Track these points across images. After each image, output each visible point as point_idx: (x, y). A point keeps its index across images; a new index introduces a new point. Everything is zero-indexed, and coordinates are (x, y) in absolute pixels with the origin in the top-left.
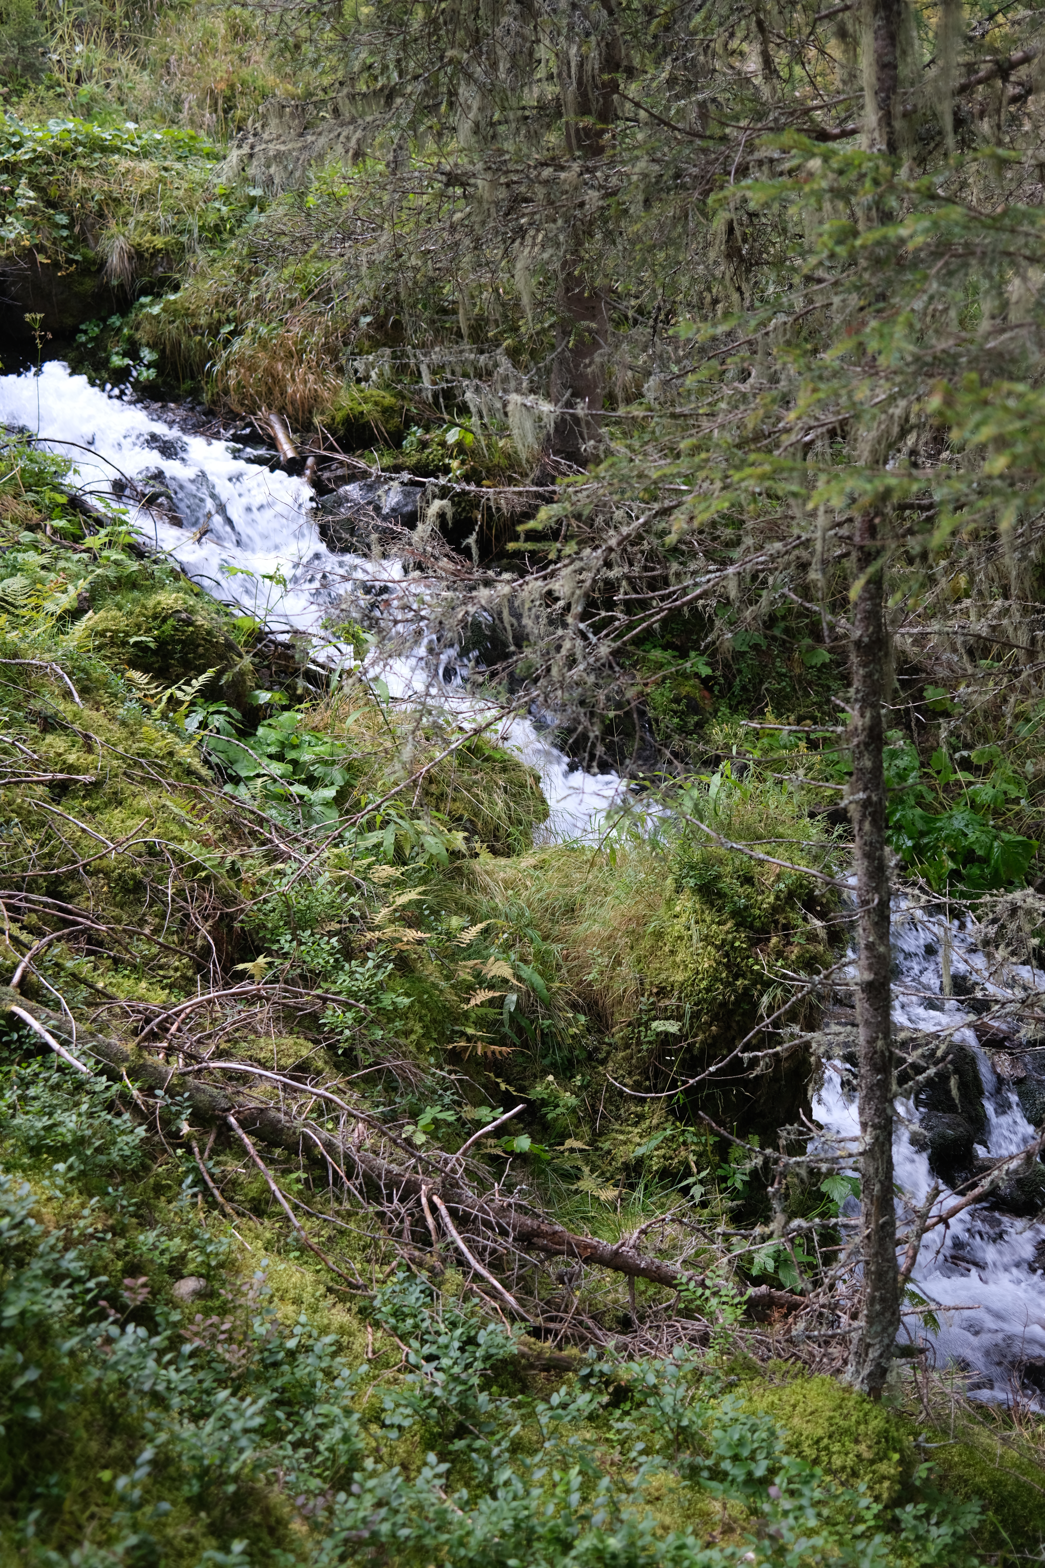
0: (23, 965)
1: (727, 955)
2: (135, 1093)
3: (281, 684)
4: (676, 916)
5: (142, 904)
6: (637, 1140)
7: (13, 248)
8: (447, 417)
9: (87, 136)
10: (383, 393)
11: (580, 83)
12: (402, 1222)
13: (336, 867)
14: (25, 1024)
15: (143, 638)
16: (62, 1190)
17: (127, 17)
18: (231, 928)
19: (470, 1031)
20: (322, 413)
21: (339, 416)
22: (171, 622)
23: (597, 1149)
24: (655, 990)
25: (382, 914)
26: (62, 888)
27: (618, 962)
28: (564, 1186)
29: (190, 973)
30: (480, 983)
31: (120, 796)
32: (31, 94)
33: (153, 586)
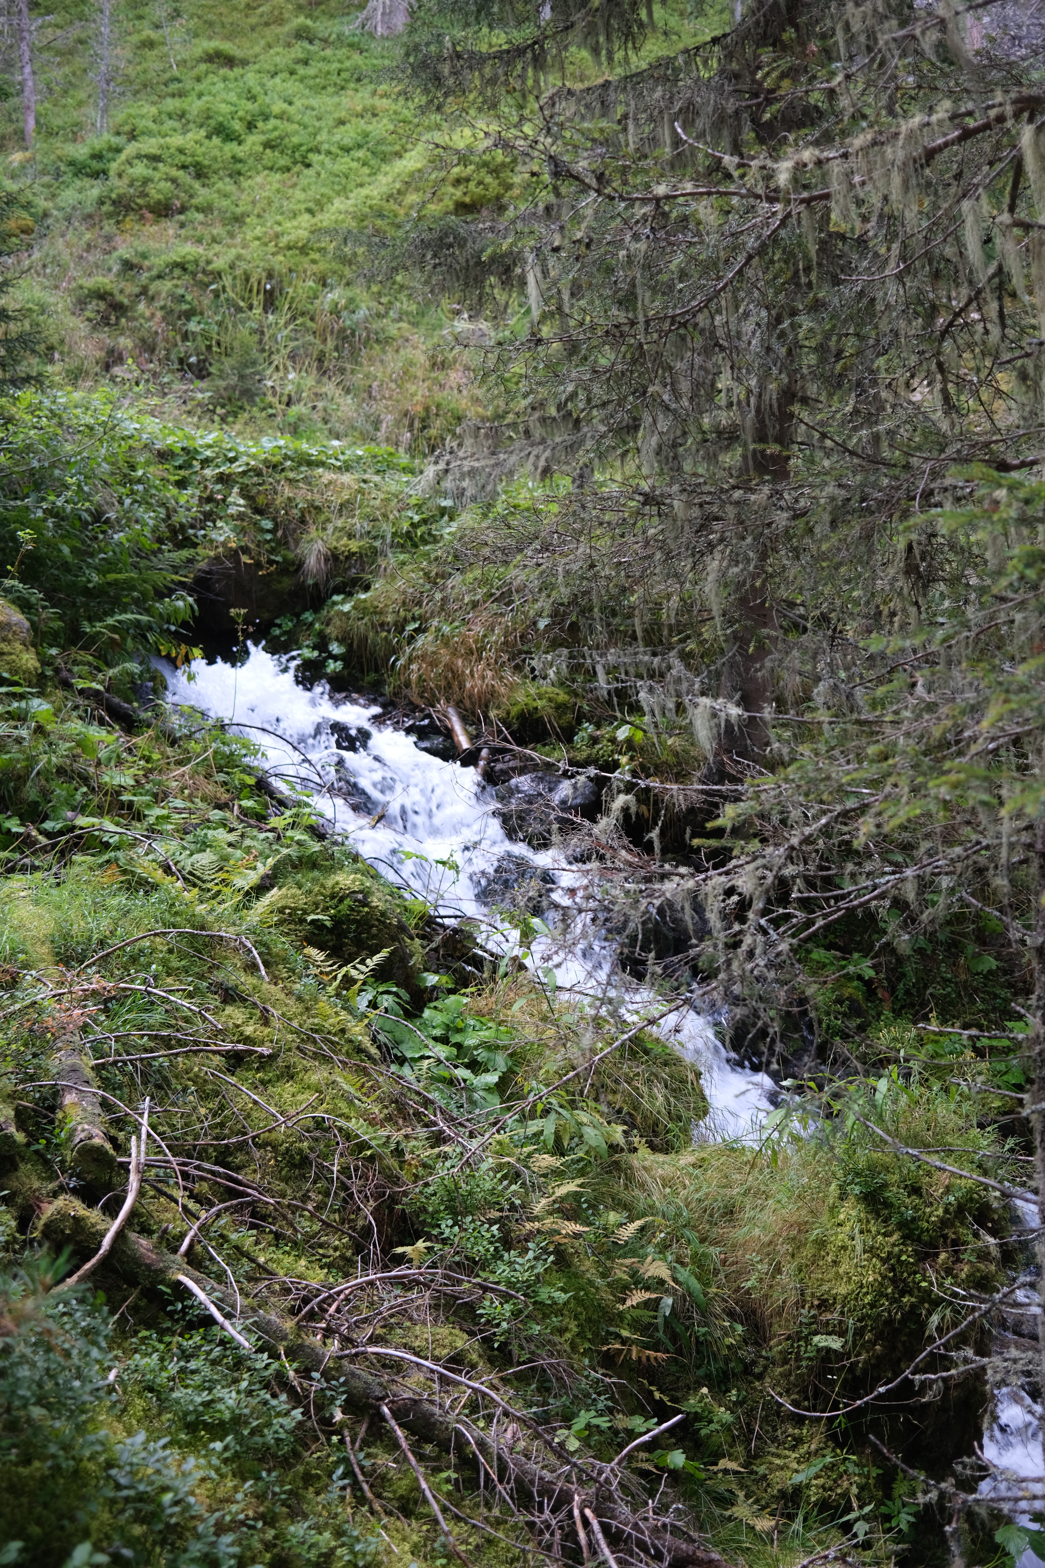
0: (192, 1233)
1: (892, 1269)
2: (291, 1374)
3: (449, 968)
4: (840, 1225)
5: (307, 1179)
6: (795, 1465)
7: (221, 550)
8: (618, 714)
9: (296, 452)
10: (557, 690)
11: (758, 410)
12: (552, 1534)
13: (497, 1153)
14: (191, 1294)
15: (320, 917)
16: (217, 1470)
17: (336, 349)
18: (391, 1210)
19: (625, 1333)
20: (498, 708)
21: (514, 711)
22: (348, 902)
23: (752, 1472)
24: (816, 1302)
25: (540, 1205)
26: (230, 1159)
27: (778, 1270)
28: (717, 1511)
29: (349, 1253)
30: (636, 1283)
31: (292, 1070)
32: (246, 415)
33: (332, 867)
